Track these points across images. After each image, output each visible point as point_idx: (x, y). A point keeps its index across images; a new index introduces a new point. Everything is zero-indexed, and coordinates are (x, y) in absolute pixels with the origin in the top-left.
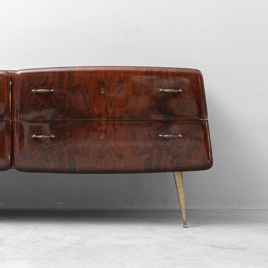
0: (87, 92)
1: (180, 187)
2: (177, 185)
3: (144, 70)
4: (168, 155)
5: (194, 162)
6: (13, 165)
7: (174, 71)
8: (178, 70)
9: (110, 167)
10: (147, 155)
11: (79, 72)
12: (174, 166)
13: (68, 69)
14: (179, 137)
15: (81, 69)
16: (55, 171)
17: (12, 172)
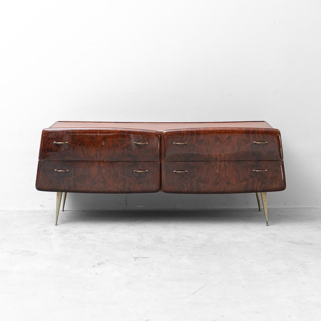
0: (208, 144)
1: (265, 201)
2: (263, 200)
3: (244, 129)
4: (258, 182)
5: (274, 186)
6: (161, 189)
7: (263, 130)
8: (265, 129)
9: (222, 190)
10: (245, 182)
11: (203, 131)
12: (262, 189)
13: (196, 129)
14: (265, 171)
15: (204, 129)
16: (188, 193)
17: (161, 193)
